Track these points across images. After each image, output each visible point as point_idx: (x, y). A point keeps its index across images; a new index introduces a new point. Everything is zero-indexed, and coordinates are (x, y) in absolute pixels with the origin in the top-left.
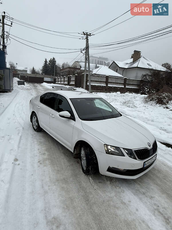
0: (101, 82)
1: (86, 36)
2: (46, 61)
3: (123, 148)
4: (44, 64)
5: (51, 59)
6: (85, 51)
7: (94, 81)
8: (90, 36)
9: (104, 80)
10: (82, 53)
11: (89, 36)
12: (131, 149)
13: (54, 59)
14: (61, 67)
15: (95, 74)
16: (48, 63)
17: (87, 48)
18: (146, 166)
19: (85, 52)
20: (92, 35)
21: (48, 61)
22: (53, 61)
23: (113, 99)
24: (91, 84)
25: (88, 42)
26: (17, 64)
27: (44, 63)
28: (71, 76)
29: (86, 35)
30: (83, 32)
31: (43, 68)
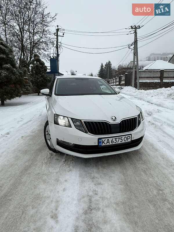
0: (154, 77)
1: (134, 30)
2: (102, 66)
3: (71, 118)
4: (100, 69)
5: (107, 63)
6: (133, 46)
7: (144, 78)
8: (139, 28)
9: (159, 75)
10: (130, 48)
11: (137, 29)
12: (80, 120)
13: (109, 62)
14: (116, 69)
15: (147, 70)
16: (104, 67)
17: (136, 42)
18: (104, 144)
19: (134, 48)
20: (141, 27)
21: (104, 65)
22: (109, 65)
23: (158, 93)
24: (140, 81)
25: (136, 35)
26: (76, 71)
27: (100, 67)
28: (122, 75)
29: (134, 28)
30: (131, 26)
31: (99, 72)
